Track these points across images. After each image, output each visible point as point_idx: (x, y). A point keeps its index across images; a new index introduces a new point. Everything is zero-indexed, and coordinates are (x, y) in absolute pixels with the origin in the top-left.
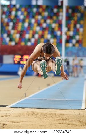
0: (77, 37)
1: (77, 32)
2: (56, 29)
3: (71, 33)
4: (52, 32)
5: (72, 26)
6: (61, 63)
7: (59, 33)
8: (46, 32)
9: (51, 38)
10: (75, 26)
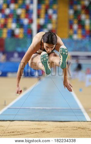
0: (50, 26)
1: (49, 19)
2: (23, 16)
3: (42, 21)
4: (18, 20)
5: (43, 11)
6: (66, 54)
7: (26, 21)
8: (10, 20)
9: (17, 27)
10: (46, 12)
